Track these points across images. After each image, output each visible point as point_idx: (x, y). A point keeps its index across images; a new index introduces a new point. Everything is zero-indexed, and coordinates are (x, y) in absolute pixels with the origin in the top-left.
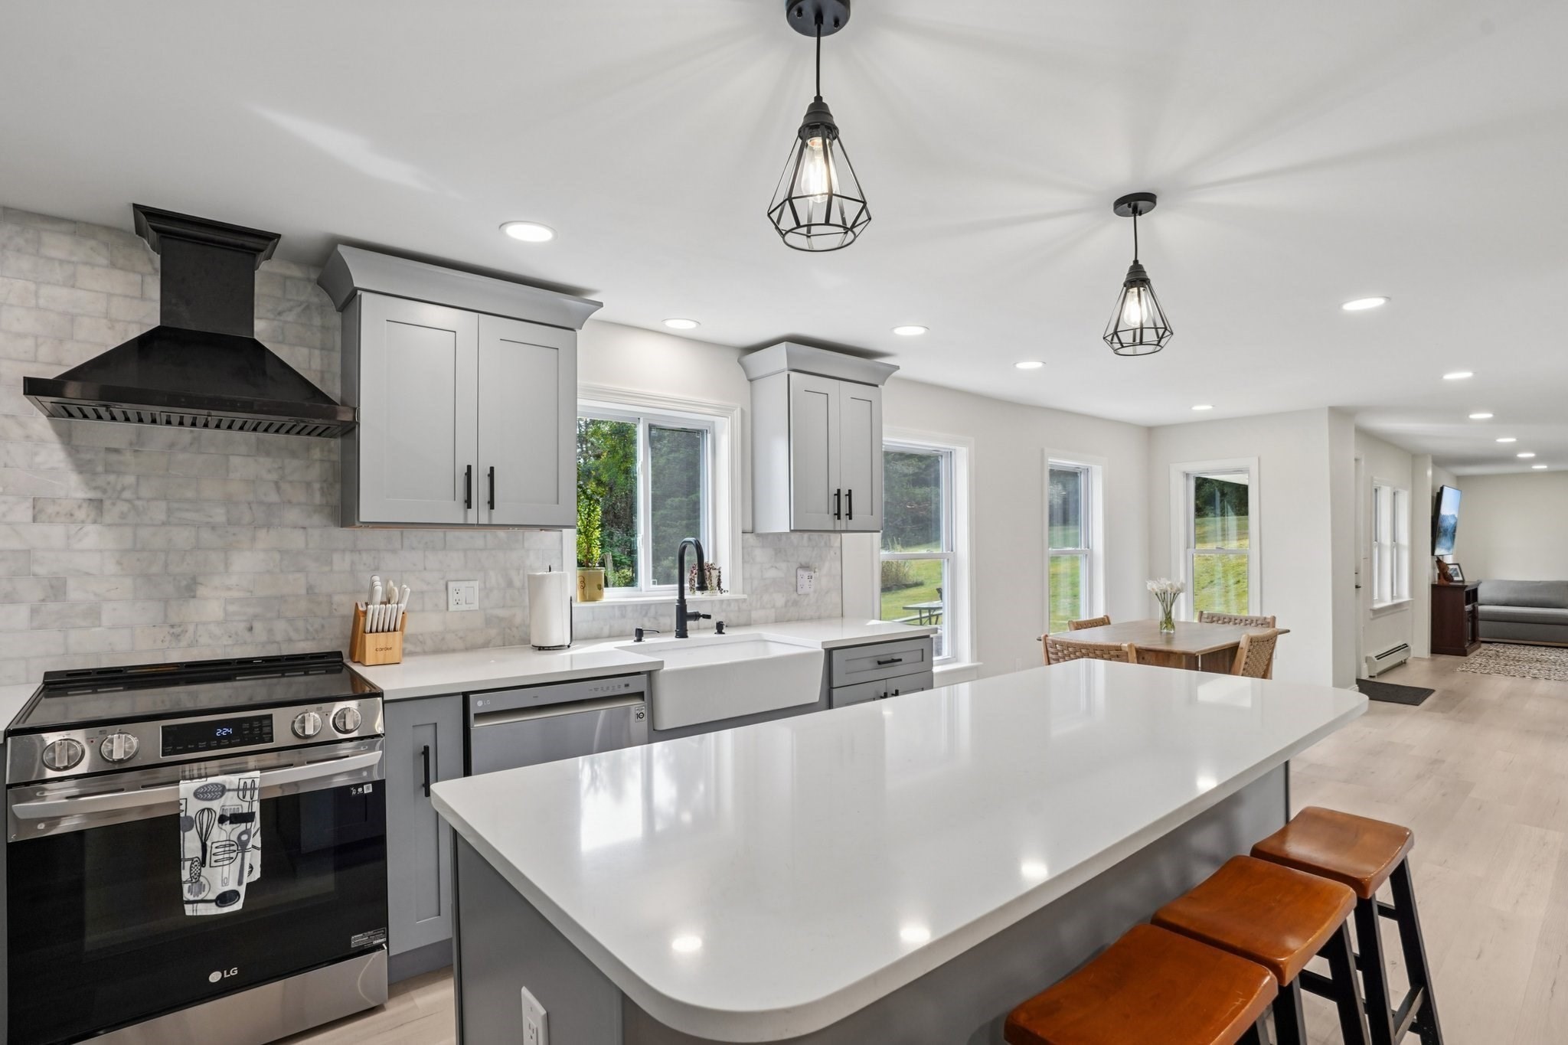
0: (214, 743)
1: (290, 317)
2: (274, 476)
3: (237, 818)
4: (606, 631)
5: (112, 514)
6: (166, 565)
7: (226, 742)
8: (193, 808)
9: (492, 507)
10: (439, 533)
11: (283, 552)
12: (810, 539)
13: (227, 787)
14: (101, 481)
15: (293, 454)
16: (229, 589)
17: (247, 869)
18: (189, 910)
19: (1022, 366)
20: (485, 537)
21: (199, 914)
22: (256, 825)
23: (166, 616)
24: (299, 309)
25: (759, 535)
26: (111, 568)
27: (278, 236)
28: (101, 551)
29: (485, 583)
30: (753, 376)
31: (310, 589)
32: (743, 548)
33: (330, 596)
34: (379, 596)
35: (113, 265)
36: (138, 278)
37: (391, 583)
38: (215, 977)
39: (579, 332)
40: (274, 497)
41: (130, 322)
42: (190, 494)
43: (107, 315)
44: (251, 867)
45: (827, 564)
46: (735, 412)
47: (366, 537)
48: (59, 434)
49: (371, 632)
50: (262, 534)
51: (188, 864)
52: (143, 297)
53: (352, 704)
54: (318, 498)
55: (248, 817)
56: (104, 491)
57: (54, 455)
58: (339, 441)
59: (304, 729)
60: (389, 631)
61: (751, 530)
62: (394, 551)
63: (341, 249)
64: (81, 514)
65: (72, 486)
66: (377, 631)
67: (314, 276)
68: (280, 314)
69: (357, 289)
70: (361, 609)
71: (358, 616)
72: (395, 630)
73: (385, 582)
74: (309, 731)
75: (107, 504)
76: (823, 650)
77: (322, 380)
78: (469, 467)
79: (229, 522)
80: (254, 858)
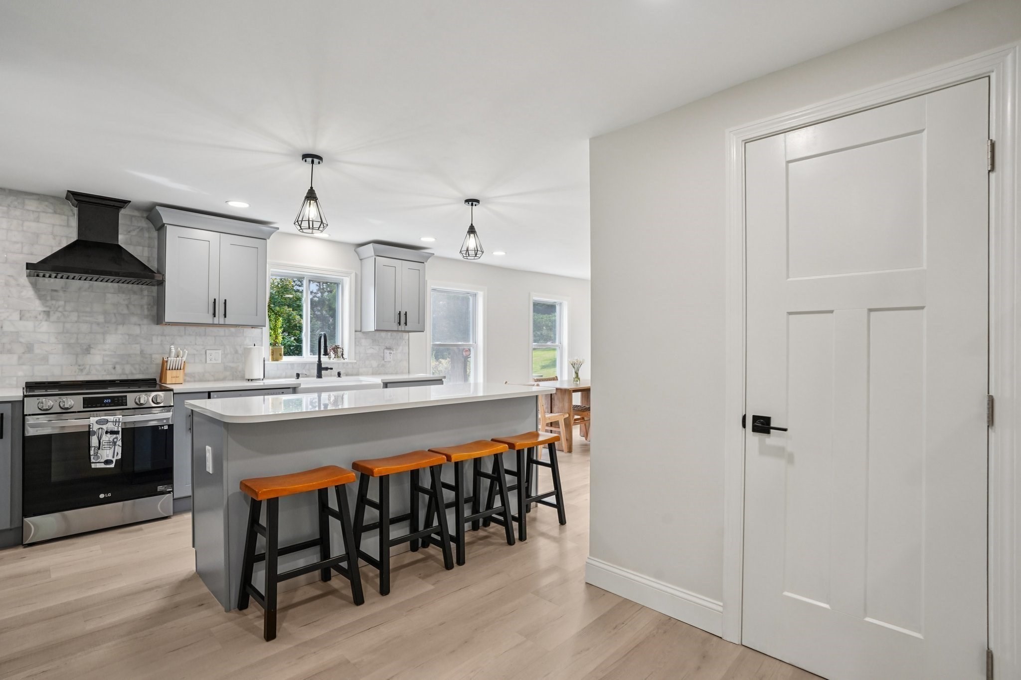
0: (103, 405)
1: (134, 233)
2: (126, 302)
3: (112, 432)
4: (284, 374)
5: (54, 317)
6: (77, 339)
7: (108, 405)
8: (95, 427)
9: (225, 317)
10: (202, 329)
11: (129, 335)
12: (391, 335)
13: (109, 420)
14: (49, 303)
15: (135, 293)
16: (105, 350)
17: (116, 454)
18: (93, 466)
19: (496, 253)
20: (225, 330)
21: (97, 467)
22: (120, 436)
23: (77, 361)
24: (138, 230)
25: (364, 333)
26: (53, 340)
27: (130, 201)
28: (49, 333)
29: (224, 351)
30: (362, 258)
31: (142, 352)
32: (355, 338)
33: (151, 355)
34: (173, 354)
35: (55, 212)
36: (66, 217)
37: (179, 349)
38: (102, 496)
39: (268, 240)
40: (125, 311)
41: (62, 236)
42: (88, 309)
43: (52, 233)
44: (117, 453)
45: (401, 347)
46: (352, 275)
47: (168, 329)
48: (31, 283)
49: (169, 369)
50: (120, 327)
51: (93, 449)
52: (68, 226)
53: (161, 393)
54: (146, 312)
55: (117, 433)
56: (50, 308)
57: (29, 292)
58: (156, 287)
59: (140, 401)
60: (178, 369)
61: (359, 331)
62: (181, 336)
63: (157, 208)
64: (40, 317)
65: (36, 305)
66: (172, 369)
67: (145, 215)
68: (129, 232)
69: (164, 224)
70: (165, 360)
71: (164, 363)
72: (180, 369)
73: (176, 349)
74: (142, 402)
75: (52, 313)
76: (382, 384)
77: (149, 261)
78: (215, 300)
79: (106, 322)
80: (119, 449)
